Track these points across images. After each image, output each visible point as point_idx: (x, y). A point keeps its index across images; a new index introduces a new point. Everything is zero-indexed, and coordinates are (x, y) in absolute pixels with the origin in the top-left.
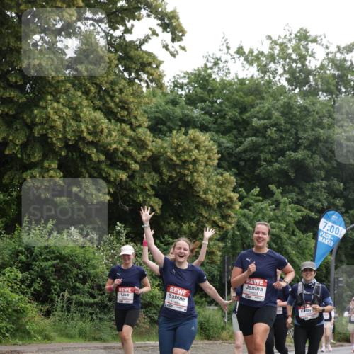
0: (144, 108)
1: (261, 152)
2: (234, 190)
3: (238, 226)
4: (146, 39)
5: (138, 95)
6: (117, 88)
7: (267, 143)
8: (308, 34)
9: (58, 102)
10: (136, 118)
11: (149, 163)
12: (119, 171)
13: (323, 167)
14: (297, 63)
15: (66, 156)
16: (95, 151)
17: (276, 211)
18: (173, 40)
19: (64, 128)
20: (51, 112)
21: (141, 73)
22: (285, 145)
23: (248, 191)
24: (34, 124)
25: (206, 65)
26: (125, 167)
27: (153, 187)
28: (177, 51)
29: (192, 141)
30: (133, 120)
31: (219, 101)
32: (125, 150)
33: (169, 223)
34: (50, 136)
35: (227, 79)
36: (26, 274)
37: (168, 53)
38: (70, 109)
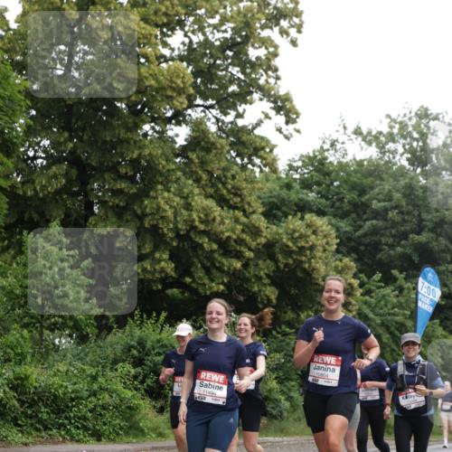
0: (257, 193)
1: (382, 235)
2: (355, 276)
3: (359, 314)
4: (259, 124)
5: (251, 180)
6: (229, 175)
7: (389, 226)
8: (429, 112)
9: (169, 191)
10: (249, 204)
11: (264, 250)
12: (233, 260)
13: (449, 250)
14: (418, 142)
15: (177, 247)
16: (207, 240)
17: (400, 298)
18: (287, 123)
19: (175, 217)
20: (162, 202)
21: (254, 158)
22: (407, 227)
23: (369, 277)
24: (144, 215)
25: (322, 147)
26: (238, 256)
27: (268, 276)
28: (291, 135)
29: (309, 226)
30: (247, 207)
31: (335, 184)
32: (238, 238)
33: (285, 313)
34: (160, 226)
35: (344, 161)
36: (139, 369)
37: (282, 136)
38: (182, 197)
